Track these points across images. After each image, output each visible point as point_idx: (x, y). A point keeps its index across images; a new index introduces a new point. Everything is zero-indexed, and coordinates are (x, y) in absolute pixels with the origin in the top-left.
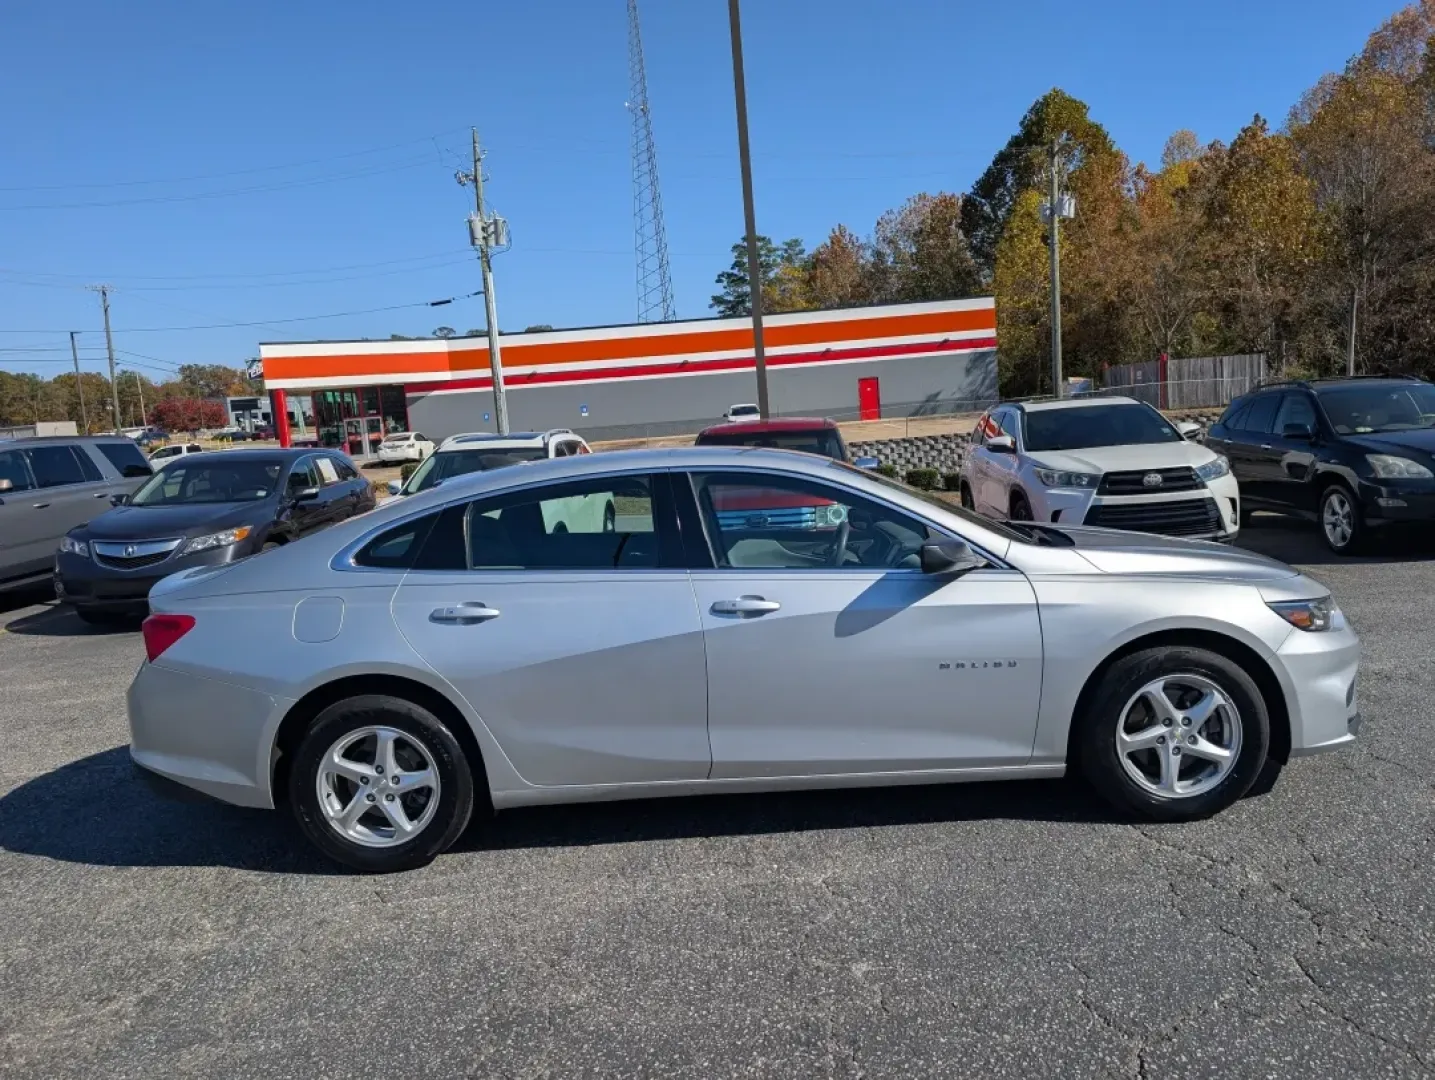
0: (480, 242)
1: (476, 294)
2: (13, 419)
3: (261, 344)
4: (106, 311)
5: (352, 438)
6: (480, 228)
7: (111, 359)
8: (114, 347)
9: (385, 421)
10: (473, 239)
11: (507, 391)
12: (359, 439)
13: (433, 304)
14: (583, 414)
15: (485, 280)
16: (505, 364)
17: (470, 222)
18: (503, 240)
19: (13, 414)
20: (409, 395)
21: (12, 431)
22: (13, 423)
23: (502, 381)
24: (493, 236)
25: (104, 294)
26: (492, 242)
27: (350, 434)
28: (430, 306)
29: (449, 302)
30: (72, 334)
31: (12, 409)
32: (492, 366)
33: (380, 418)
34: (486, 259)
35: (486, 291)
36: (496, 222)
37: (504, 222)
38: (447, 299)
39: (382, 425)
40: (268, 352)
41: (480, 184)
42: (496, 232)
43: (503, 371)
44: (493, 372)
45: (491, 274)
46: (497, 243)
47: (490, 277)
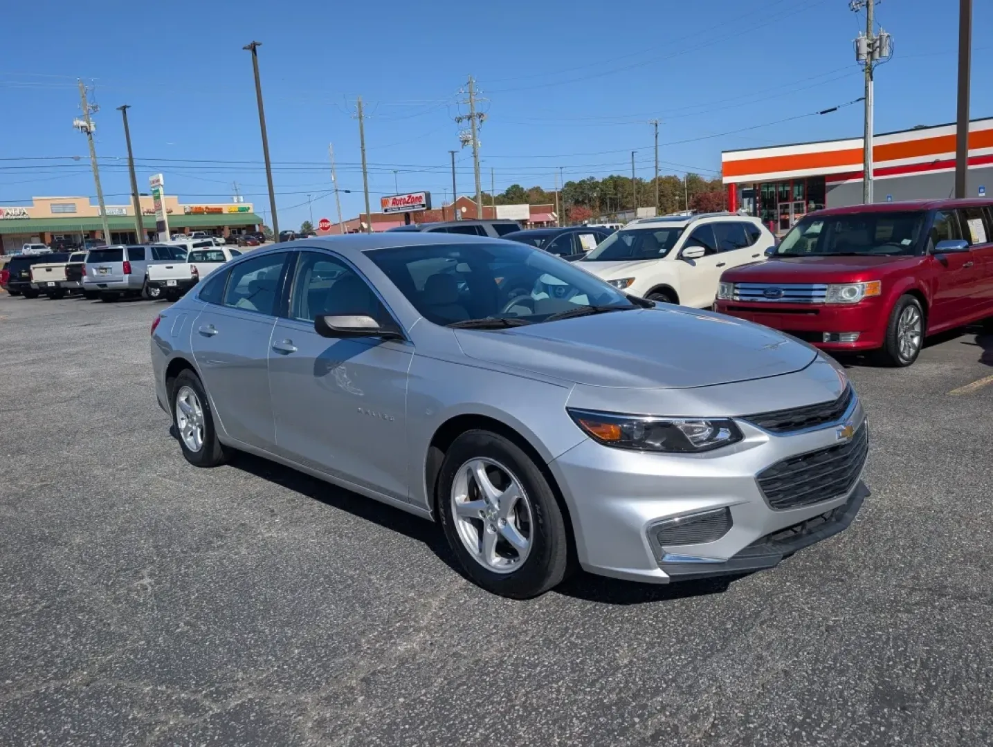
0: (864, 57)
1: (858, 100)
2: (628, 206)
3: (723, 152)
4: (657, 136)
5: (783, 217)
6: (866, 45)
7: (656, 167)
8: (659, 159)
9: (807, 204)
10: (858, 54)
11: (874, 181)
12: (788, 217)
13: (822, 113)
14: (980, 195)
15: (866, 87)
16: (875, 160)
17: (857, 41)
18: (886, 52)
19: (628, 203)
20: (828, 184)
21: (624, 213)
22: (628, 209)
23: (871, 173)
24: (878, 49)
25: (657, 125)
26: (877, 56)
27: (781, 214)
28: (819, 115)
29: (835, 109)
30: (633, 153)
31: (627, 200)
32: (864, 161)
33: (805, 202)
34: (870, 71)
35: (866, 98)
36: (881, 39)
37: (888, 36)
38: (833, 107)
39: (805, 208)
40: (727, 157)
41: (871, 8)
42: (880, 47)
43: (873, 165)
44: (865, 165)
45: (872, 82)
46: (880, 55)
47: (871, 85)
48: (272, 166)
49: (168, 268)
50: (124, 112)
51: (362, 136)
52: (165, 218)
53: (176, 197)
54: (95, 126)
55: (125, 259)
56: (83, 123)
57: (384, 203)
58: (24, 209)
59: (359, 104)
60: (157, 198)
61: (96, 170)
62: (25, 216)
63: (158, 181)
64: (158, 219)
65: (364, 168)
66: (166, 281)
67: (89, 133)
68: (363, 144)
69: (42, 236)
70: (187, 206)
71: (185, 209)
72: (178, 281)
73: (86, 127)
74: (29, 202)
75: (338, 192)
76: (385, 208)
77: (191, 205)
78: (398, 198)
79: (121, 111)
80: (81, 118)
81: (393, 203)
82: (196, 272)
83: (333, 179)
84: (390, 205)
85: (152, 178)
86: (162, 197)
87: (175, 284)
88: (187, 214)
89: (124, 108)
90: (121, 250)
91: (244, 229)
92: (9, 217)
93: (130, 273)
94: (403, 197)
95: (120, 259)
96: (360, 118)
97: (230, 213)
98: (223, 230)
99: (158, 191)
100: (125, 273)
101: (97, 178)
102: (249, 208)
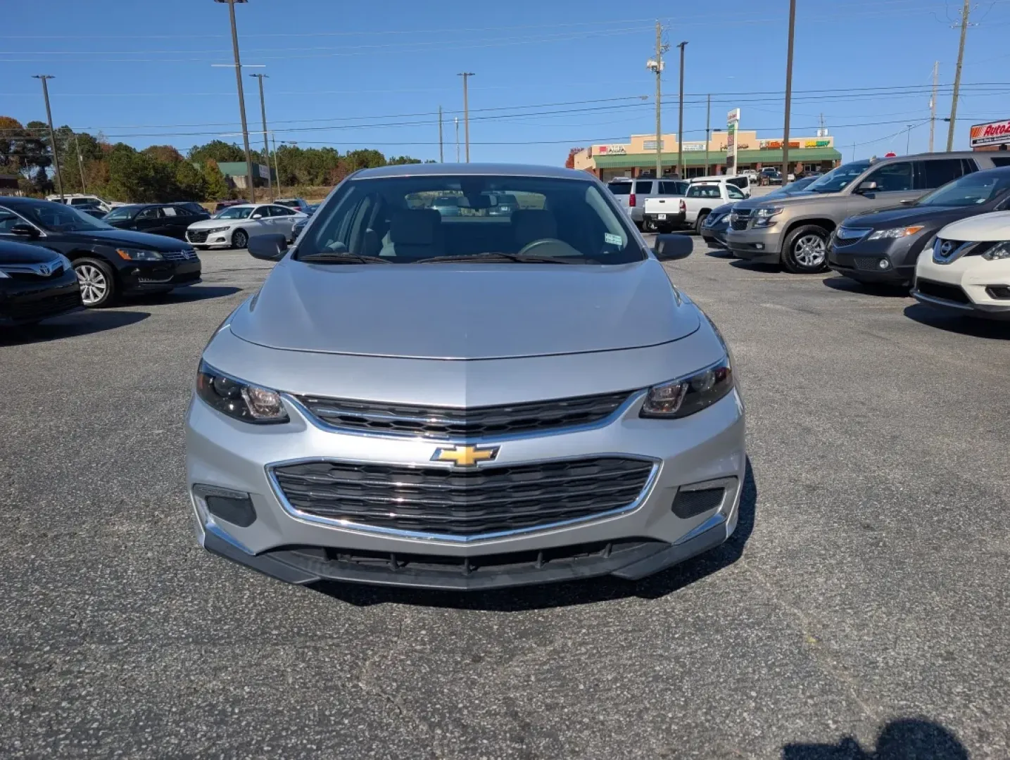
48: (793, 95)
49: (661, 202)
50: (683, 49)
51: (961, 50)
52: (735, 154)
53: (755, 132)
54: (664, 65)
55: (633, 192)
56: (654, 63)
57: (974, 132)
58: (623, 146)
59: (966, 7)
60: (731, 134)
61: (659, 108)
62: (623, 153)
63: (735, 116)
64: (729, 154)
65: (956, 89)
66: (657, 215)
67: (658, 72)
68: (960, 58)
69: (633, 170)
70: (764, 141)
71: (761, 144)
72: (667, 215)
73: (656, 67)
74: (627, 139)
75: (936, 121)
76: (975, 139)
77: (768, 140)
78: (994, 126)
79: (680, 48)
80: (652, 58)
81: (987, 132)
82: (684, 206)
83: (931, 105)
84: (981, 136)
85: (730, 114)
86: (736, 132)
87: (665, 218)
88: (763, 149)
89: (682, 46)
90: (631, 184)
91: (819, 165)
92: (610, 153)
93: (634, 205)
94: (1002, 124)
95: (628, 192)
96: (964, 26)
97: (807, 148)
98: (796, 166)
99: (733, 126)
100: (631, 205)
101: (659, 115)
102: (829, 142)
